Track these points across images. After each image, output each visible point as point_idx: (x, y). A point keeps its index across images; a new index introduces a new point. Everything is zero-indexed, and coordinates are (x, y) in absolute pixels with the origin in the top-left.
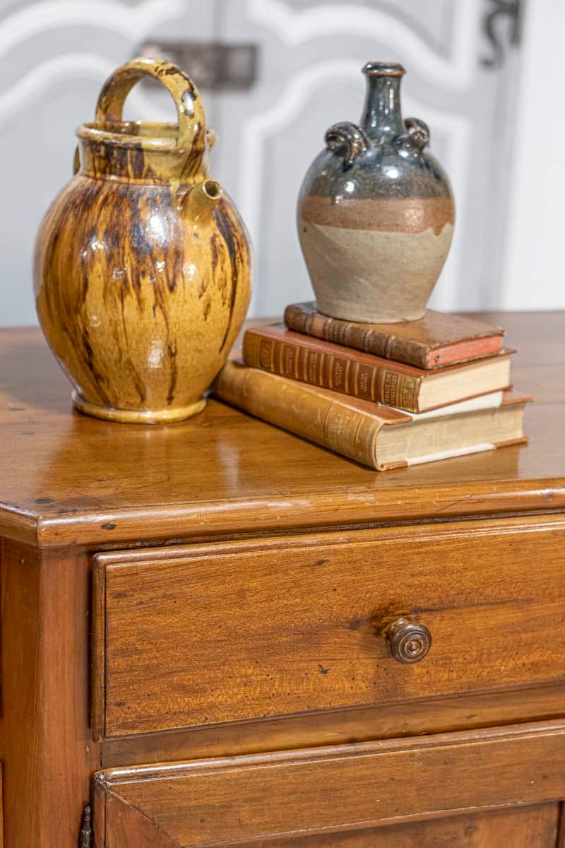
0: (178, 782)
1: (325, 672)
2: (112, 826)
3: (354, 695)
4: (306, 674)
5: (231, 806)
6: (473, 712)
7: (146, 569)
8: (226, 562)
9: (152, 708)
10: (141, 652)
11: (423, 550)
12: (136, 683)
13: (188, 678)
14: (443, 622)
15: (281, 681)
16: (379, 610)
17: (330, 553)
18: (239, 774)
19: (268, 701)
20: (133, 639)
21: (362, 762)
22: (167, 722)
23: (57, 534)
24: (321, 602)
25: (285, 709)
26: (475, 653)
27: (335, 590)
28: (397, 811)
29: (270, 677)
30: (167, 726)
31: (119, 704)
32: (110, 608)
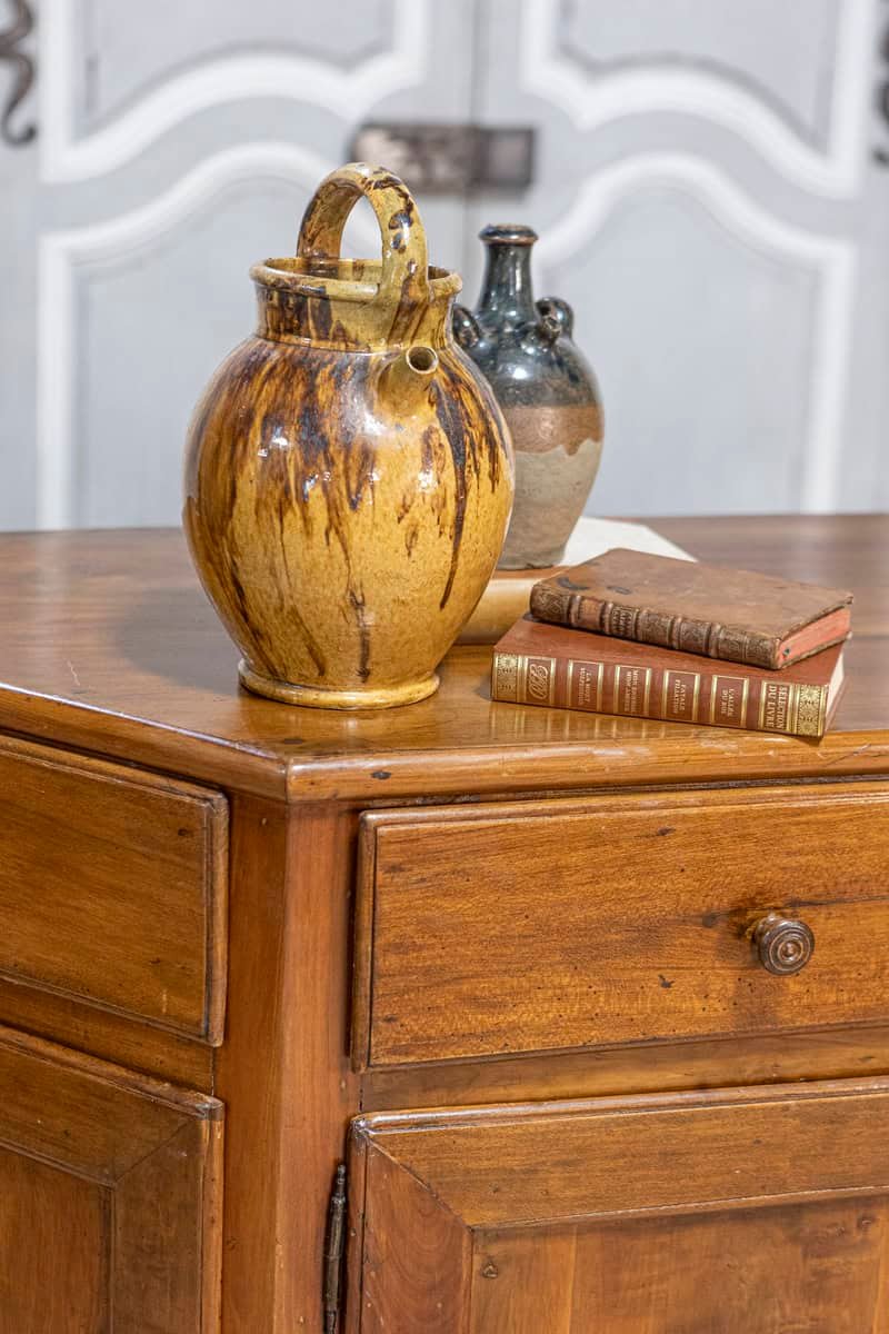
0: (465, 1134)
1: (667, 985)
2: (374, 1192)
3: (707, 1020)
4: (642, 987)
5: (535, 1171)
6: (871, 1052)
7: (432, 834)
8: (537, 828)
9: (432, 1027)
10: (421, 948)
11: (803, 819)
12: (412, 991)
13: (483, 987)
14: (830, 921)
15: (608, 995)
16: (742, 901)
17: (676, 819)
18: (548, 1125)
19: (589, 1024)
20: (409, 930)
21: (717, 1115)
22: (453, 1048)
23: (312, 783)
24: (664, 886)
25: (612, 1036)
26: (873, 966)
27: (683, 870)
28: (763, 1187)
29: (593, 989)
30: (453, 1053)
31: (389, 1020)
32: (380, 886)
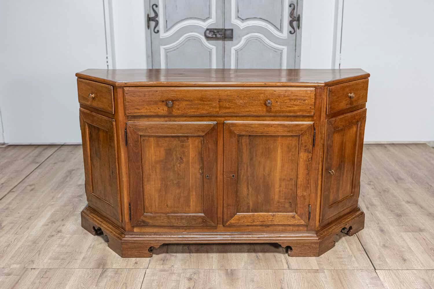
1: (159, 109)
2: (129, 130)
4: (156, 109)
5: (147, 129)
7: (130, 90)
9: (132, 111)
10: (130, 102)
11: (173, 91)
13: (138, 107)
15: (152, 109)
16: (166, 100)
17: (158, 90)
19: (151, 112)
21: (168, 124)
22: (135, 114)
23: (119, 84)
24: (157, 97)
25: (153, 114)
26: (183, 108)
28: (173, 133)
32: (126, 95)
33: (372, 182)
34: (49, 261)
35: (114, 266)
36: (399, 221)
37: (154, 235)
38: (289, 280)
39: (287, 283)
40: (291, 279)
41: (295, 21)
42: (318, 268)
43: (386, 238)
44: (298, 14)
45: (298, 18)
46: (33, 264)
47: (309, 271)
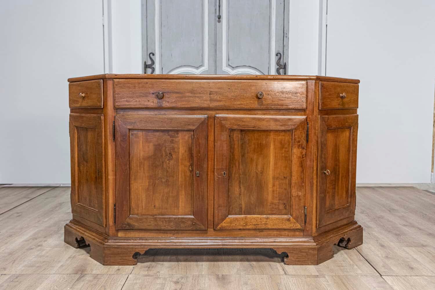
0: (127, 117)
1: (149, 101)
2: (117, 123)
4: (146, 101)
5: (136, 122)
7: (120, 82)
10: (120, 94)
11: (163, 82)
12: (119, 99)
13: (127, 99)
19: (140, 105)
20: (118, 92)
21: (157, 118)
22: (124, 106)
25: (142, 107)
29: (140, 101)
32: (115, 87)
33: (365, 211)
34: (23, 268)
35: (94, 272)
36: (399, 239)
37: (140, 239)
38: (287, 284)
39: (285, 285)
40: (289, 282)
41: (282, 69)
42: (318, 274)
43: (388, 252)
44: (284, 63)
45: (284, 65)
46: (5, 271)
47: (308, 276)
